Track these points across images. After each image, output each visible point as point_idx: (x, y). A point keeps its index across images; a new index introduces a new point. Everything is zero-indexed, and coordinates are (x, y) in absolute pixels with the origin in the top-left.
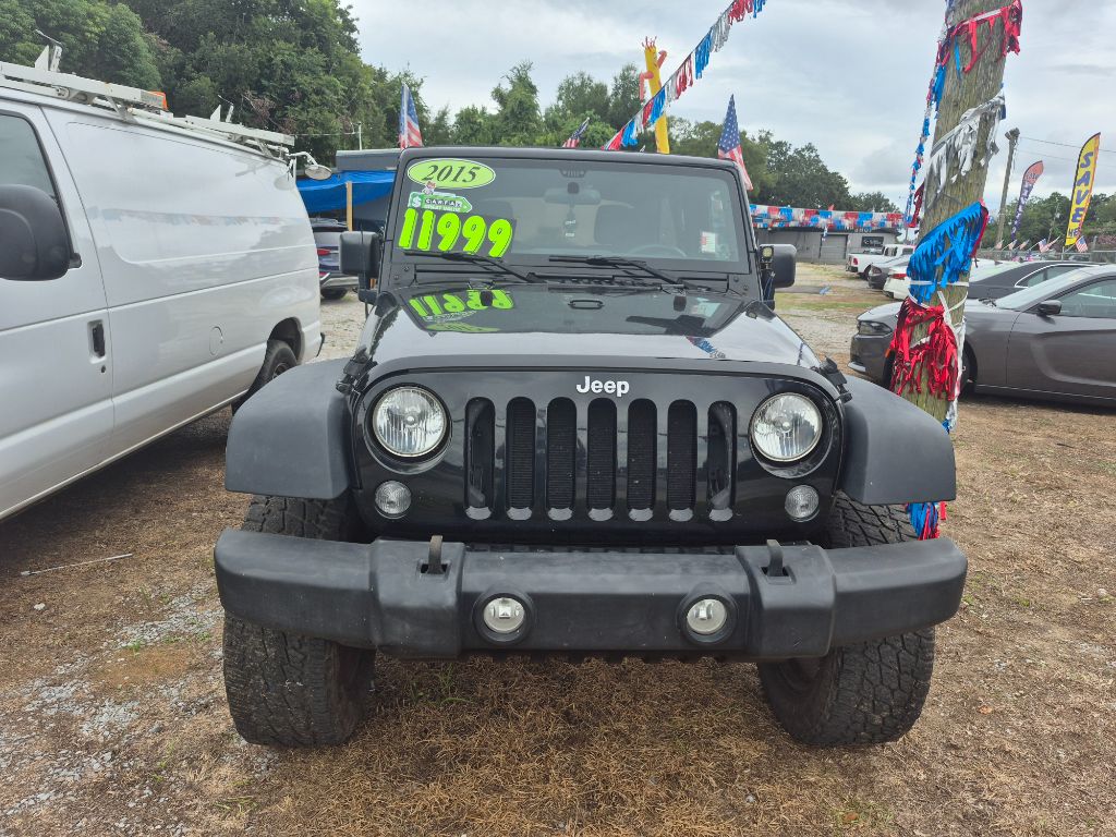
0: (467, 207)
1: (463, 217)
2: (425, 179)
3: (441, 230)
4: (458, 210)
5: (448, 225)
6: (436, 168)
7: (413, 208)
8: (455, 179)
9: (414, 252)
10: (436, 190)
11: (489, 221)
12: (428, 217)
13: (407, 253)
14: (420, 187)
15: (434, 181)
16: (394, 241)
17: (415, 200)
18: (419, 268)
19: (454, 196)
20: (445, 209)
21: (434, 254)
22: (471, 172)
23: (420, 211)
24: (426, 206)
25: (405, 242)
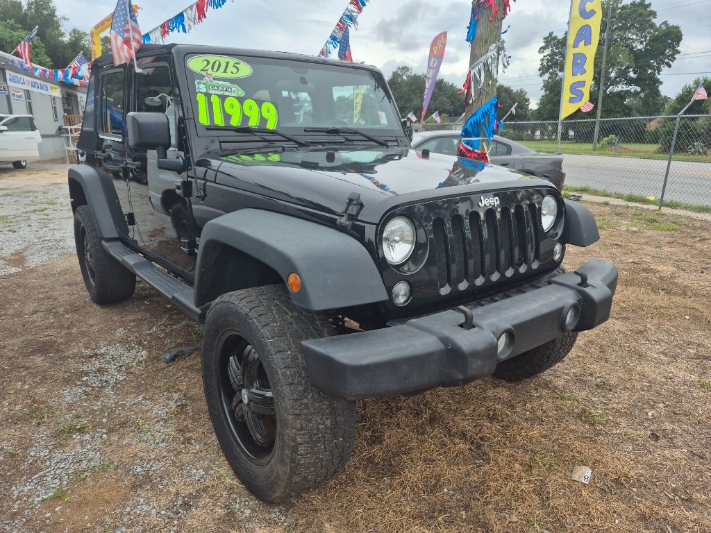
0: (241, 93)
1: (241, 100)
2: (202, 70)
3: (228, 111)
4: (235, 95)
5: (232, 106)
6: (208, 62)
7: (202, 93)
8: (225, 71)
9: (213, 128)
10: (214, 79)
11: (260, 103)
12: (215, 100)
13: (208, 128)
14: (202, 77)
15: (210, 72)
16: (195, 118)
17: (201, 87)
18: (222, 139)
19: (227, 84)
20: (226, 94)
21: (228, 128)
22: (234, 66)
23: (208, 95)
24: (211, 92)
25: (203, 119)
